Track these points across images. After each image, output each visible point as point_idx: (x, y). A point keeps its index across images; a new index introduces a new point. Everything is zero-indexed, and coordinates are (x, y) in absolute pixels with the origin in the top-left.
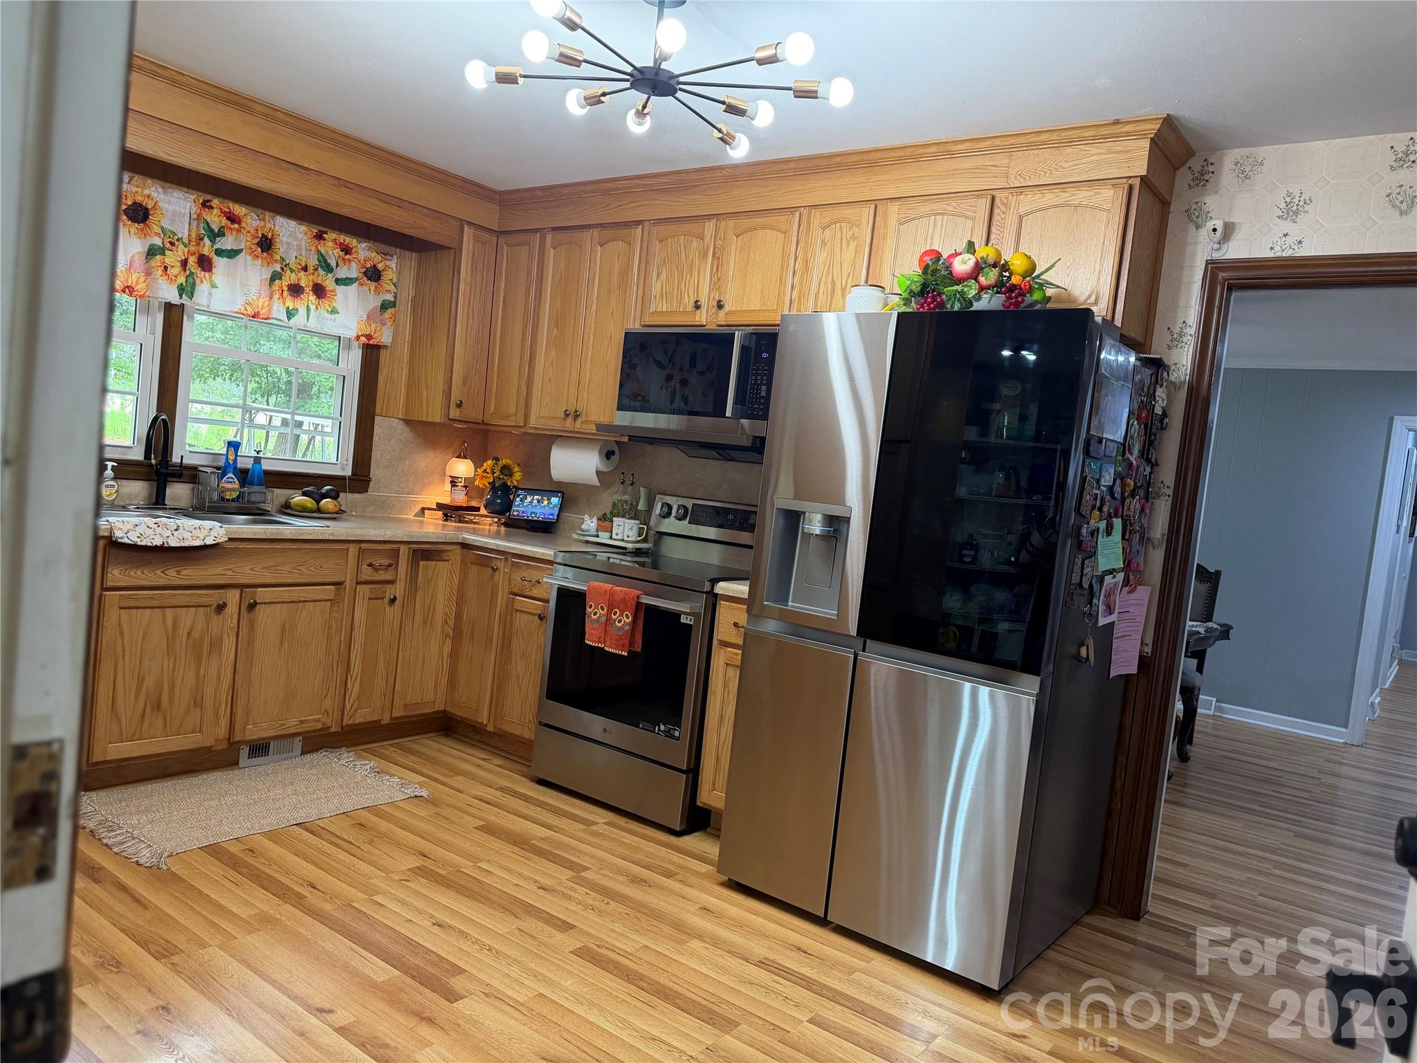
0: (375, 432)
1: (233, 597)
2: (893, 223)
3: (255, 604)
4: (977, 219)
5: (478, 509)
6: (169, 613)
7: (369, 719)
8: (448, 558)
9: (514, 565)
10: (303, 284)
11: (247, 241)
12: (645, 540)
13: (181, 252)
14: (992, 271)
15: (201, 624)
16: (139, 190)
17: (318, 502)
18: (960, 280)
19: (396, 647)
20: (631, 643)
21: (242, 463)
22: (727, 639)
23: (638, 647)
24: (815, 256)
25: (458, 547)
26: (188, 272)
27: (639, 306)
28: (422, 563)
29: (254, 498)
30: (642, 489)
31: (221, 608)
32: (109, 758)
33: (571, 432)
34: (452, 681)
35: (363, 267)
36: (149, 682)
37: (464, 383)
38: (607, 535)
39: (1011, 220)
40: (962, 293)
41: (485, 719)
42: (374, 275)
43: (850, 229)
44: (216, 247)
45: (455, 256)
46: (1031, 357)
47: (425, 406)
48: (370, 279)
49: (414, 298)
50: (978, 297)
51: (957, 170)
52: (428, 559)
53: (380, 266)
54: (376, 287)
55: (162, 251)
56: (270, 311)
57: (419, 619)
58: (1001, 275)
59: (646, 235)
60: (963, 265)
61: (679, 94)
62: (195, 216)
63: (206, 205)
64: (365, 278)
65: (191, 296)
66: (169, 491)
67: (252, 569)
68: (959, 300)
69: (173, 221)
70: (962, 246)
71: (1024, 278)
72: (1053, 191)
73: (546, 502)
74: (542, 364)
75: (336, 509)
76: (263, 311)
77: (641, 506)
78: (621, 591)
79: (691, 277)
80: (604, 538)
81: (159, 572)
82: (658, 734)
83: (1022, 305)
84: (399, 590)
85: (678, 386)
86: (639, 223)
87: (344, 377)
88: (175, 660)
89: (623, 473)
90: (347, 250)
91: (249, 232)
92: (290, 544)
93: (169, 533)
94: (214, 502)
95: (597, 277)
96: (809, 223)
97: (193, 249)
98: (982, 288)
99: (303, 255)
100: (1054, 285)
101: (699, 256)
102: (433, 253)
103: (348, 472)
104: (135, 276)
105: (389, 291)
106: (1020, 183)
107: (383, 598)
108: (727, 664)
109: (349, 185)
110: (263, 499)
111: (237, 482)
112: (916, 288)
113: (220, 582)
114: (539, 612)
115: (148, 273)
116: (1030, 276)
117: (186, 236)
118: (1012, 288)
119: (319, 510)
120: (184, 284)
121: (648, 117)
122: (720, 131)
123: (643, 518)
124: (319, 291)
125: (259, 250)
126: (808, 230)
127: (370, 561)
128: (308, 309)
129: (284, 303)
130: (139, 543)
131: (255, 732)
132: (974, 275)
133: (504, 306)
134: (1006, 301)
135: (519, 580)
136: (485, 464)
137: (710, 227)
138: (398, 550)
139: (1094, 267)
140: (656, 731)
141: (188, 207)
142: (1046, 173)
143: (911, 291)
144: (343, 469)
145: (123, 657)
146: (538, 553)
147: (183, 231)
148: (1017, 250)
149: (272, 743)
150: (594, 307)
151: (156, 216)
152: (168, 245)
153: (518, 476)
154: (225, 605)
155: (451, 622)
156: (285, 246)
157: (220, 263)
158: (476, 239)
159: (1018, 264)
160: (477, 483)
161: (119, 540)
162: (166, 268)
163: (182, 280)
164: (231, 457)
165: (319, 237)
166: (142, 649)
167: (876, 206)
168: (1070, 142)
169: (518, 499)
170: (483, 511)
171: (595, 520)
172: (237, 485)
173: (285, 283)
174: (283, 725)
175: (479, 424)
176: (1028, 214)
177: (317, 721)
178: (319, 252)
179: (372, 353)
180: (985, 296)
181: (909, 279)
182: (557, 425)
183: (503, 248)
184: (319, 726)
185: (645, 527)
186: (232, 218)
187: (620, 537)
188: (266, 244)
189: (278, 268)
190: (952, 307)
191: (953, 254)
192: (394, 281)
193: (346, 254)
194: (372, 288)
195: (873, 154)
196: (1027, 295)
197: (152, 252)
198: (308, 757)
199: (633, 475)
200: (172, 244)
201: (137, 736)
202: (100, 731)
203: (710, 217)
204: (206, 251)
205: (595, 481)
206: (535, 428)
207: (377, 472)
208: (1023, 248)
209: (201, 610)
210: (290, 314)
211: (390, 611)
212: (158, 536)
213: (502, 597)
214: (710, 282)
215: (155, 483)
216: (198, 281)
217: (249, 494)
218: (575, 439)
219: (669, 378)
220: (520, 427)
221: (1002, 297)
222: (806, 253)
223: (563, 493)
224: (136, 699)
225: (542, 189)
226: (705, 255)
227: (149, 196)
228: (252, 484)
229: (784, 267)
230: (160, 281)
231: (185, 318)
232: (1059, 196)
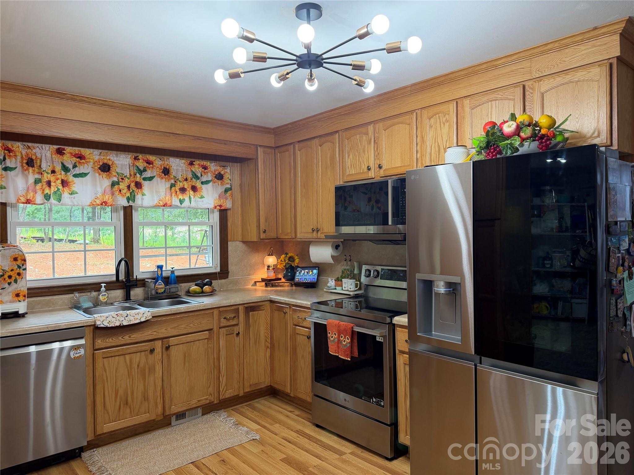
0: (229, 249)
1: (158, 344)
2: (467, 109)
3: (169, 346)
4: (516, 100)
5: (280, 279)
6: (127, 357)
7: (232, 395)
8: (263, 309)
9: (294, 310)
10: (186, 187)
11: (157, 172)
12: (360, 289)
13: (127, 181)
14: (528, 129)
15: (143, 360)
16: (105, 157)
17: (202, 288)
18: (509, 137)
19: (243, 356)
20: (352, 352)
21: (164, 274)
22: (403, 349)
23: (356, 354)
24: (427, 134)
25: (269, 302)
26: (131, 191)
27: (341, 173)
28: (251, 313)
29: (172, 290)
30: (355, 263)
31: (152, 351)
32: (105, 432)
33: (316, 239)
34: (272, 370)
35: (214, 174)
36: (121, 392)
37: (266, 221)
38: (340, 288)
39: (537, 97)
40: (511, 144)
41: (289, 390)
42: (220, 177)
43: (444, 116)
44: (142, 177)
45: (255, 162)
46: (563, 161)
47: (249, 234)
48: (218, 179)
49: (241, 185)
50: (522, 145)
51: (500, 75)
52: (253, 311)
53: (222, 173)
54: (221, 183)
55: (118, 183)
56: (171, 202)
57: (252, 341)
58: (534, 130)
59: (340, 137)
60: (509, 128)
61: (325, 65)
62: (132, 165)
63: (136, 158)
64: (216, 179)
65: (134, 201)
66: (132, 293)
67: (166, 330)
68: (510, 148)
69: (122, 168)
70: (507, 117)
71: (549, 129)
72: (561, 76)
73: (311, 273)
74: (300, 207)
75: (211, 290)
76: (169, 202)
77: (356, 272)
78: (343, 325)
79: (364, 154)
80: (339, 290)
81: (120, 338)
82: (373, 403)
83: (550, 146)
84: (241, 328)
85: (374, 204)
86: (336, 132)
87: (212, 226)
88: (133, 380)
89: (345, 255)
90: (205, 168)
91: (158, 167)
92: (184, 314)
93: (123, 319)
94: (153, 295)
95: (320, 160)
96: (421, 117)
97: (132, 179)
98: (523, 140)
99: (185, 173)
100: (570, 131)
101: (367, 144)
102: (246, 162)
103: (218, 270)
104: (107, 197)
105: (228, 183)
106: (539, 75)
107: (233, 334)
108: (405, 364)
109: (200, 138)
110: (177, 290)
111: (163, 284)
112: (483, 145)
113: (150, 338)
114: (307, 334)
115: (113, 194)
116: (553, 128)
117: (128, 174)
118: (542, 137)
119: (203, 292)
120: (129, 196)
121: (315, 79)
122: (355, 80)
123: (357, 278)
124: (194, 189)
125: (163, 175)
126: (422, 121)
127: (224, 316)
128: (190, 198)
129: (178, 197)
130: (108, 326)
131: (175, 409)
132: (517, 133)
133: (281, 182)
134: (539, 145)
135: (297, 318)
136: (281, 257)
137: (371, 128)
138: (238, 309)
139: (594, 115)
140: (372, 402)
141: (128, 161)
142: (554, 66)
143: (480, 147)
144: (216, 269)
145: (107, 381)
146: (304, 304)
147: (127, 172)
148: (543, 113)
149: (187, 413)
150: (320, 176)
151: (114, 168)
152: (121, 180)
153: (297, 261)
154: (154, 349)
155: (269, 340)
156: (175, 171)
157: (146, 184)
158: (264, 152)
159: (544, 121)
160: (278, 267)
161: (99, 326)
162: (120, 191)
163: (128, 195)
164: (159, 273)
165: (191, 164)
166: (116, 377)
167: (457, 102)
168: (567, 46)
169: (298, 273)
170: (283, 280)
171: (334, 281)
172: (163, 286)
173: (177, 188)
174: (189, 404)
175: (275, 239)
176: (546, 92)
177: (207, 399)
178: (192, 171)
179: (223, 213)
180: (526, 144)
181: (478, 140)
182: (309, 236)
183: (277, 154)
184: (208, 402)
185: (359, 283)
186: (149, 162)
187: (346, 289)
188: (166, 171)
189: (173, 181)
190: (506, 153)
191: (503, 122)
192: (230, 178)
193: (205, 170)
194: (220, 183)
195: (451, 75)
196: (553, 139)
197: (113, 184)
198: (205, 416)
199: (350, 256)
200: (122, 179)
201: (118, 419)
202: (99, 419)
203: (370, 123)
204: (138, 180)
205: (331, 261)
206: (300, 238)
207: (232, 268)
208: (547, 112)
209: (143, 353)
210: (181, 202)
211: (237, 339)
212: (118, 321)
213: (290, 326)
214: (374, 155)
215: (125, 290)
216: (136, 194)
217: (170, 289)
218: (318, 242)
219: (370, 200)
220: (293, 238)
221: (537, 143)
222: (422, 133)
223: (319, 268)
224: (116, 401)
225: (291, 124)
226: (370, 142)
227: (109, 159)
228: (171, 284)
229: (411, 142)
230: (118, 197)
231: (133, 211)
232: (565, 78)
